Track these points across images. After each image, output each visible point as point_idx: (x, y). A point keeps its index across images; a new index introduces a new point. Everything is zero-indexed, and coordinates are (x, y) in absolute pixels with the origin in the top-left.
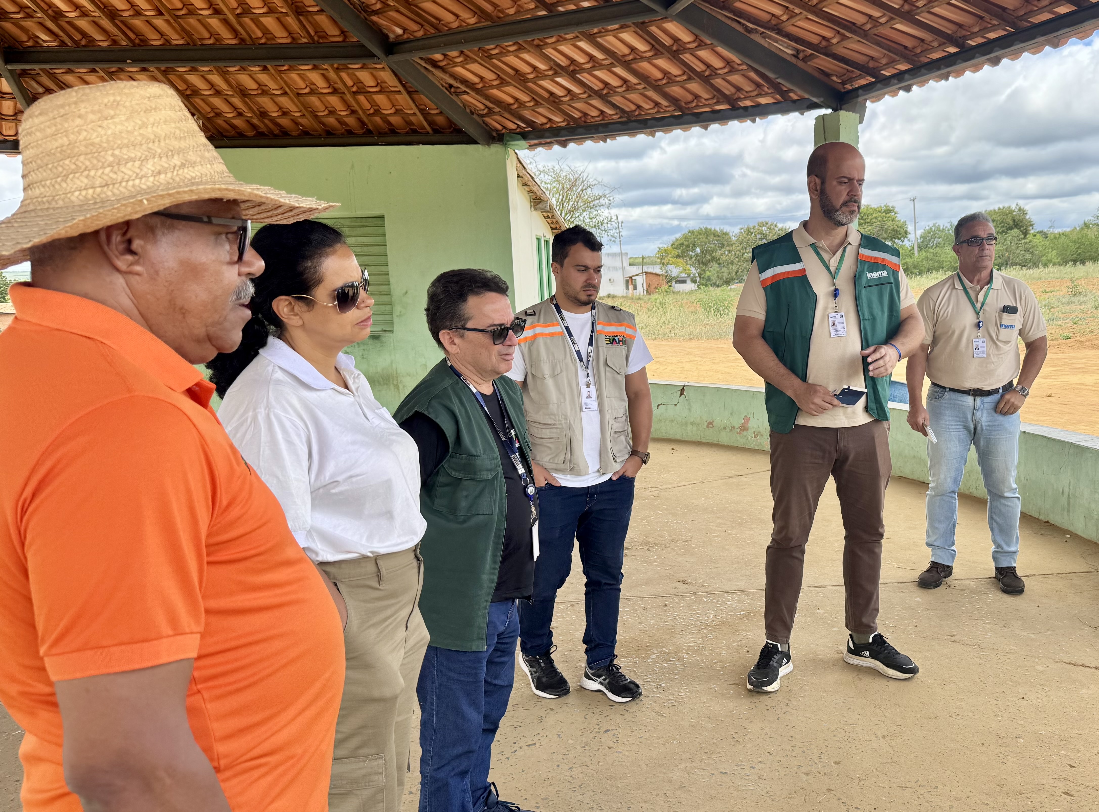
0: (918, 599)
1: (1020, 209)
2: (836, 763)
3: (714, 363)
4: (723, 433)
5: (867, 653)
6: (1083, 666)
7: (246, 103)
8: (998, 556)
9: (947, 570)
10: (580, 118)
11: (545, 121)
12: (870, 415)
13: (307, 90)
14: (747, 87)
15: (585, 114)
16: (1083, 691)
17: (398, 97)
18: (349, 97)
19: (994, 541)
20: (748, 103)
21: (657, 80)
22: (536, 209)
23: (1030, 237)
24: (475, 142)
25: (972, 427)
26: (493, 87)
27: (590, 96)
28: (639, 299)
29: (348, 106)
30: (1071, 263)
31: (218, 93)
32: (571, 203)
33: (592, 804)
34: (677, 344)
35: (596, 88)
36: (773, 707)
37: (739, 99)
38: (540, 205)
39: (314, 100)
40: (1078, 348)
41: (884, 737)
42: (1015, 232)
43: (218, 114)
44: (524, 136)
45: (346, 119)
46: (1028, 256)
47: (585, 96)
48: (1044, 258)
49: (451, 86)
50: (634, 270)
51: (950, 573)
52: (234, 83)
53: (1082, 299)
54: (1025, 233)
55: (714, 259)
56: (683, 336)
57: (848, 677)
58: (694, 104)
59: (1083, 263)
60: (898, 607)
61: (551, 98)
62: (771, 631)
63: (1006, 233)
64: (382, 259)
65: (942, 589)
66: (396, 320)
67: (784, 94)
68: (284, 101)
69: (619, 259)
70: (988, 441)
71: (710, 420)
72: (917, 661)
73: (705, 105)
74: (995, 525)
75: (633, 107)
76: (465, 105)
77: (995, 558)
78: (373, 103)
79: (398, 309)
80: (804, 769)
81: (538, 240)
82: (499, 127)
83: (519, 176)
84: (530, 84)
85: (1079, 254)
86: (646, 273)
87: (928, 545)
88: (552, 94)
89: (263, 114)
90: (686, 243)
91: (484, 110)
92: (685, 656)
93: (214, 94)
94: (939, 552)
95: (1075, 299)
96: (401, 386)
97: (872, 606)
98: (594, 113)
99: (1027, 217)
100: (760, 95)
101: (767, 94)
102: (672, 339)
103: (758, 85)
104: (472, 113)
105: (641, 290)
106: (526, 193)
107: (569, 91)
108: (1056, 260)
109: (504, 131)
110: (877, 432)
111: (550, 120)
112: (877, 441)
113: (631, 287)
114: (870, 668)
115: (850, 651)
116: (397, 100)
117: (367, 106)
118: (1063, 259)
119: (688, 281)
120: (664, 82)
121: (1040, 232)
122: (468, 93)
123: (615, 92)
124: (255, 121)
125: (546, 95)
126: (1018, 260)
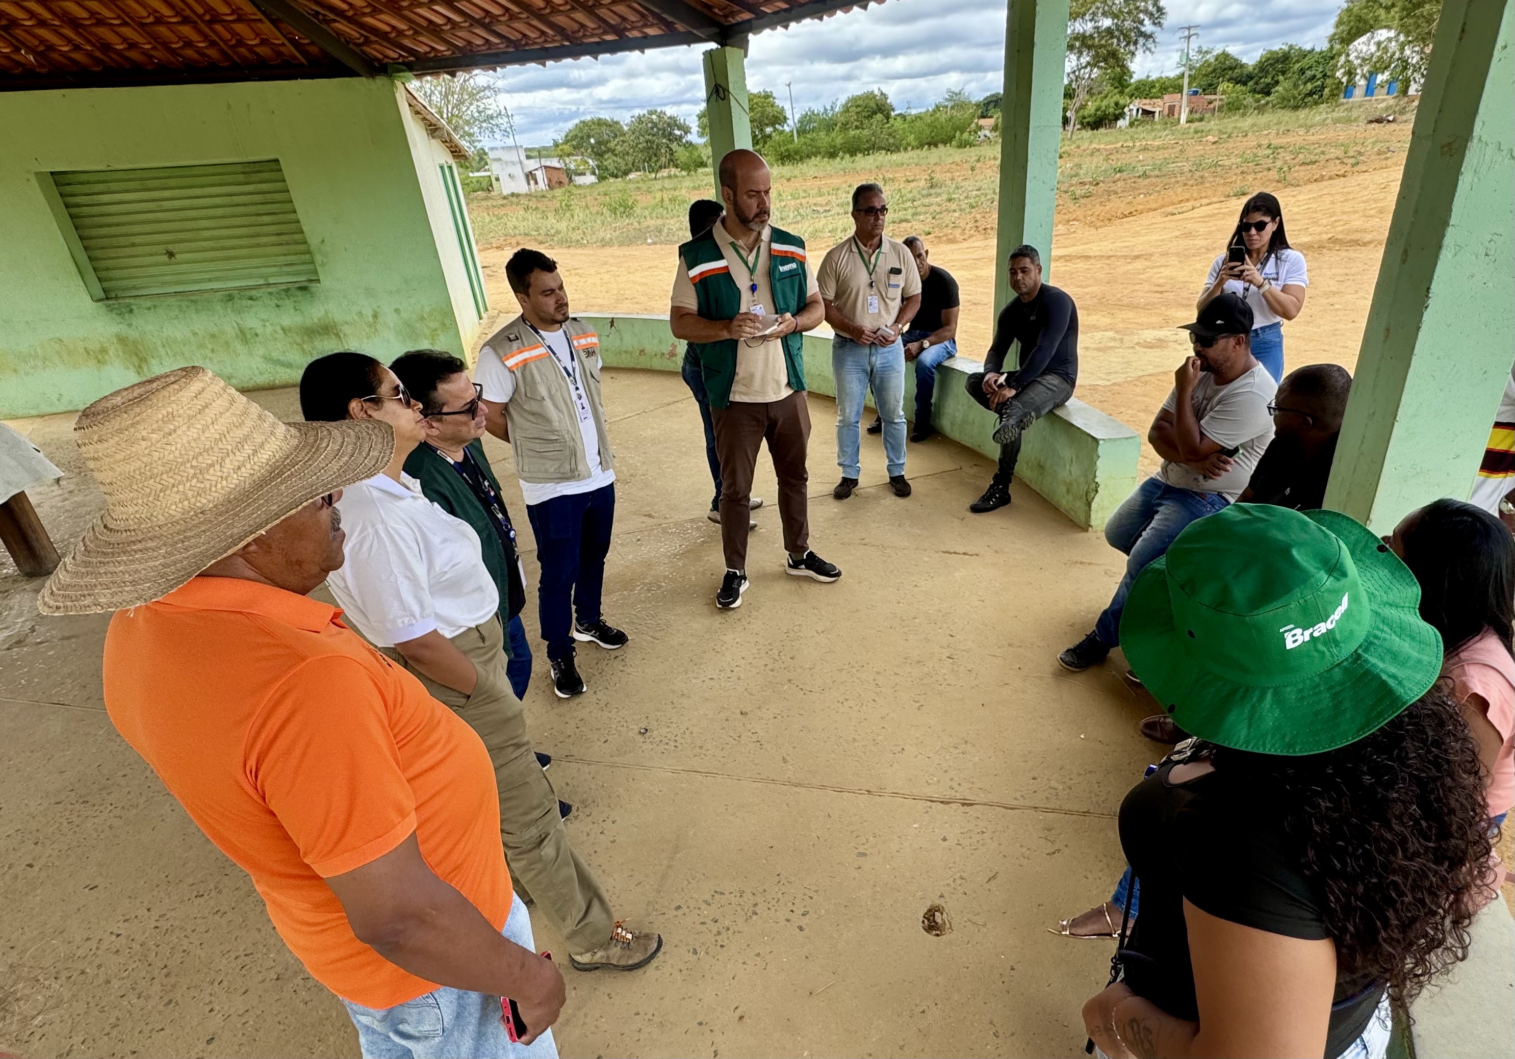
0: (835, 510)
1: (882, 94)
2: (791, 658)
3: (630, 273)
4: (655, 360)
5: (803, 566)
6: (955, 553)
7: (80, 35)
8: (891, 468)
9: (855, 482)
10: (465, 46)
11: (428, 49)
12: (792, 388)
13: (151, 19)
14: (633, 17)
15: (470, 43)
16: (957, 574)
17: (260, 25)
18: (203, 26)
19: (888, 457)
20: (635, 34)
21: (540, 9)
22: (433, 137)
23: (891, 121)
24: (357, 75)
25: (869, 369)
26: (364, 14)
27: (471, 25)
28: (544, 196)
29: (206, 37)
30: (926, 147)
31: (42, 23)
32: (456, 96)
33: (618, 719)
34: (591, 252)
35: (477, 17)
36: (739, 620)
37: (625, 29)
38: (437, 133)
39: (162, 30)
40: (938, 243)
41: (822, 632)
42: (879, 116)
43: (51, 48)
44: (410, 67)
45: (206, 51)
46: (891, 141)
47: (467, 24)
48: (904, 142)
49: (317, 13)
50: (532, 165)
51: (857, 484)
52: (58, 10)
53: (939, 191)
54: (888, 117)
55: (609, 150)
56: (595, 243)
57: (791, 586)
58: (581, 34)
59: (936, 146)
60: (821, 519)
61: (431, 27)
62: (730, 563)
63: (872, 118)
64: (288, 206)
65: (852, 496)
66: (319, 270)
67: (669, 25)
68: (127, 31)
69: (514, 152)
70: (882, 380)
71: (641, 348)
72: (839, 567)
73: (592, 35)
74: (888, 445)
75: (520, 36)
76: (339, 33)
77: (889, 470)
78: (234, 34)
79: (318, 258)
80: (770, 667)
81: (442, 167)
82: (380, 56)
83: (410, 105)
84: (406, 13)
85: (933, 138)
86: (545, 167)
87: (840, 464)
88: (430, 22)
89: (106, 47)
90: (580, 135)
91: (359, 39)
92: (663, 584)
93: (37, 25)
94: (848, 470)
95: (932, 191)
96: (342, 336)
97: (804, 532)
98: (479, 42)
99: (889, 101)
100: (646, 26)
101: (652, 25)
102: (585, 246)
103: (643, 16)
104: (348, 43)
105: (542, 185)
106: (420, 122)
107: (449, 19)
108: (914, 143)
109: (386, 60)
110: (798, 402)
111: (433, 48)
112: (799, 407)
113: (532, 182)
114: (807, 577)
115: (790, 566)
116: (259, 28)
117: (228, 36)
118: (920, 142)
119: (588, 173)
120: (548, 11)
121: (900, 115)
122: (339, 22)
123: (499, 21)
124: (98, 54)
125: (425, 24)
126: (883, 145)
